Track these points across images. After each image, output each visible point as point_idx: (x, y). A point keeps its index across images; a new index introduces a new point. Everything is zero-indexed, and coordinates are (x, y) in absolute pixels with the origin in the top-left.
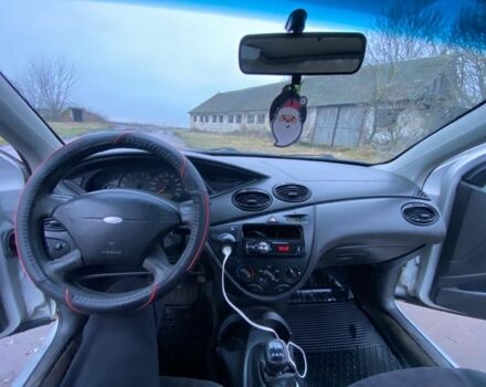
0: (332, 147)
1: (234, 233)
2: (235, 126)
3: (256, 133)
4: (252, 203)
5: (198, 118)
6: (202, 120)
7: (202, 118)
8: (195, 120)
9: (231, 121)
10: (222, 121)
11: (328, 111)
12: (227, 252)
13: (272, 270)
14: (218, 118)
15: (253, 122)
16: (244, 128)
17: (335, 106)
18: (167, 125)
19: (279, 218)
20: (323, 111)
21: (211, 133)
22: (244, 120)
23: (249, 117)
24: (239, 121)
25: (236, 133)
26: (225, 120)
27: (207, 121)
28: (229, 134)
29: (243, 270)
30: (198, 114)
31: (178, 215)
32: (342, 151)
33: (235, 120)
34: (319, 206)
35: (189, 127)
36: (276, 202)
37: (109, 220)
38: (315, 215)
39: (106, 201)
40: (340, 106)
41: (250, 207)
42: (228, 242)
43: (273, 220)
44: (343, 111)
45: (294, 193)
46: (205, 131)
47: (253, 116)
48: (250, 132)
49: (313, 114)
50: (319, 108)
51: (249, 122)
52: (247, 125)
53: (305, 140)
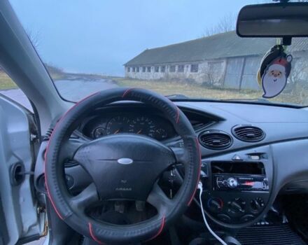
0: (239, 90)
1: (204, 170)
2: (160, 75)
3: (177, 80)
4: (218, 143)
5: (131, 69)
6: (134, 71)
7: (134, 69)
8: (129, 71)
9: (157, 71)
10: (150, 71)
11: (236, 61)
13: (239, 202)
14: (146, 69)
15: (174, 71)
16: (167, 76)
17: (241, 57)
18: (108, 75)
20: (232, 61)
21: (142, 80)
22: (167, 70)
23: (171, 67)
24: (163, 71)
25: (161, 80)
26: (152, 70)
27: (138, 71)
28: (155, 81)
29: (214, 202)
30: (131, 66)
32: (249, 93)
33: (160, 70)
35: (124, 76)
36: (237, 142)
40: (246, 57)
41: (215, 146)
43: (238, 158)
44: (248, 60)
46: (136, 79)
47: (174, 66)
48: (172, 79)
49: (224, 64)
50: (228, 58)
51: (171, 71)
52: (170, 73)
53: (217, 84)
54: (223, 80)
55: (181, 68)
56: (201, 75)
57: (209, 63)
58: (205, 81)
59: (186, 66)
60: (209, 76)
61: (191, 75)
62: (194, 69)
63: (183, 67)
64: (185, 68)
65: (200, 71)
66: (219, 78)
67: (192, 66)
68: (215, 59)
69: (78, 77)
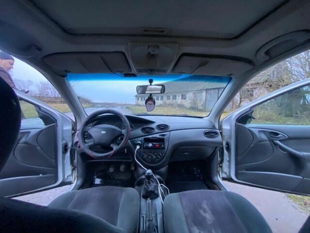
1: (141, 141)
2: (160, 102)
5: (140, 99)
7: (142, 98)
8: (138, 100)
11: (213, 91)
12: (138, 147)
13: (153, 153)
15: (170, 99)
17: (216, 89)
18: (123, 103)
19: (157, 136)
20: (210, 91)
29: (143, 154)
30: (140, 96)
31: (121, 132)
33: (159, 99)
34: (172, 132)
35: (134, 103)
36: (156, 131)
37: (103, 132)
38: (170, 135)
39: (101, 128)
40: (219, 89)
41: (147, 132)
42: (139, 144)
43: (154, 136)
45: (163, 127)
47: (170, 96)
48: (168, 105)
49: (204, 94)
50: (207, 90)
51: (168, 99)
52: (166, 101)
53: (201, 108)
54: (204, 105)
55: (175, 97)
56: (189, 102)
57: (193, 93)
58: (191, 106)
59: (177, 95)
60: (194, 102)
61: (181, 102)
62: (184, 97)
63: (176, 96)
64: (177, 97)
65: (187, 99)
66: (201, 104)
67: (182, 95)
68: (198, 91)
69: (102, 105)
